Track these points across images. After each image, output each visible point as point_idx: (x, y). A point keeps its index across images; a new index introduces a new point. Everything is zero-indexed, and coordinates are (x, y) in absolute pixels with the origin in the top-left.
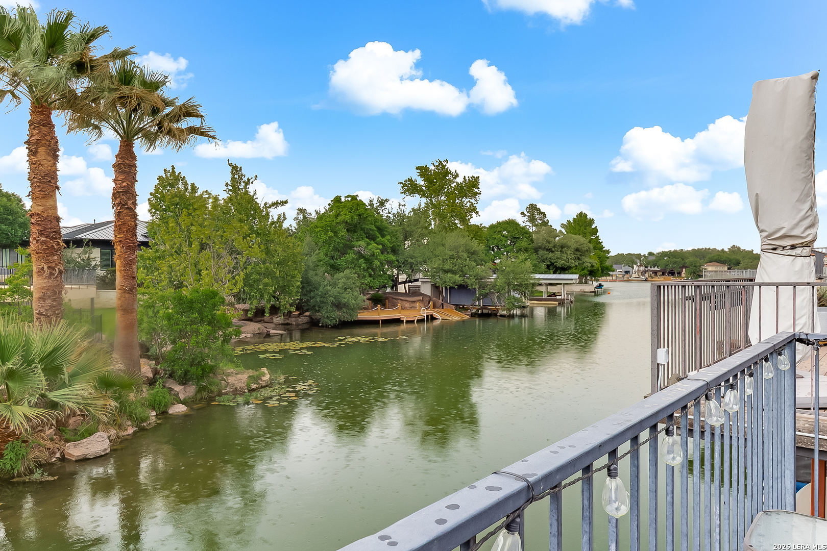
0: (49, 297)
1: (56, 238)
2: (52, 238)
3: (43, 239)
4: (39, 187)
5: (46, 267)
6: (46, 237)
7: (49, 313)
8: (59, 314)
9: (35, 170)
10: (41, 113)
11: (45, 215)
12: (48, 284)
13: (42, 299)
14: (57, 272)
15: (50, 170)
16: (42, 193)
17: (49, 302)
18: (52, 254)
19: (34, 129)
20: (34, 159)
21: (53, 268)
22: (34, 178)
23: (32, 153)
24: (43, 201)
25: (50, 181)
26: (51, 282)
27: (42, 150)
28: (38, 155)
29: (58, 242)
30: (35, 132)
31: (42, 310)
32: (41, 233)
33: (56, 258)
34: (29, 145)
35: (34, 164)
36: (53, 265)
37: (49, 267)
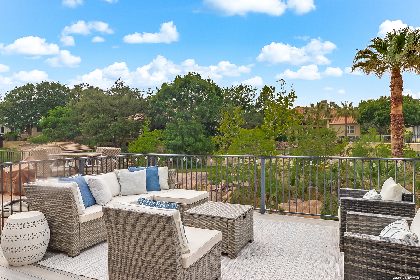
0: (397, 148)
1: (400, 123)
2: (399, 123)
3: (395, 124)
4: (394, 103)
5: (395, 135)
6: (396, 123)
7: (396, 154)
8: (401, 155)
9: (393, 96)
10: (396, 73)
11: (396, 114)
12: (396, 142)
13: (394, 148)
14: (400, 138)
15: (399, 95)
16: (395, 105)
17: (396, 149)
18: (398, 130)
19: (393, 80)
20: (393, 92)
21: (399, 136)
22: (392, 100)
23: (392, 90)
24: (396, 108)
25: (398, 100)
26: (398, 142)
27: (395, 88)
28: (394, 90)
29: (401, 125)
30: (393, 81)
31: (394, 153)
32: (394, 122)
33: (400, 131)
34: (391, 87)
35: (392, 94)
36: (399, 134)
37: (397, 136)
